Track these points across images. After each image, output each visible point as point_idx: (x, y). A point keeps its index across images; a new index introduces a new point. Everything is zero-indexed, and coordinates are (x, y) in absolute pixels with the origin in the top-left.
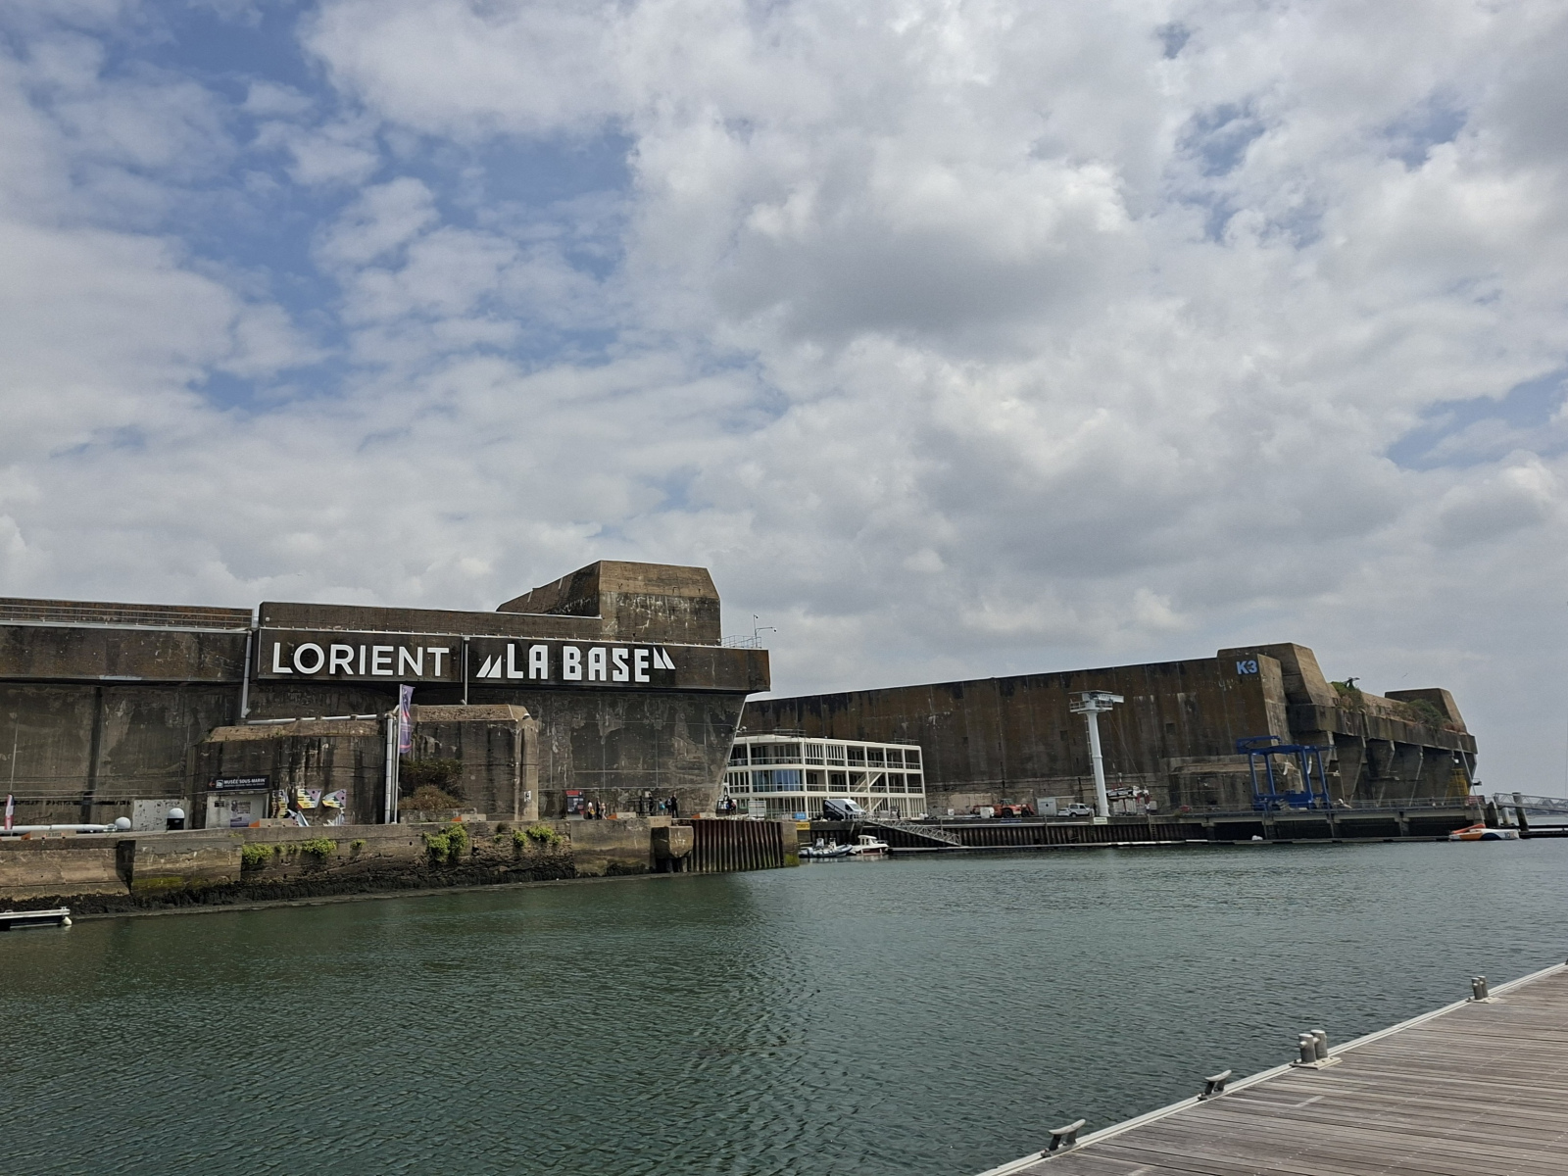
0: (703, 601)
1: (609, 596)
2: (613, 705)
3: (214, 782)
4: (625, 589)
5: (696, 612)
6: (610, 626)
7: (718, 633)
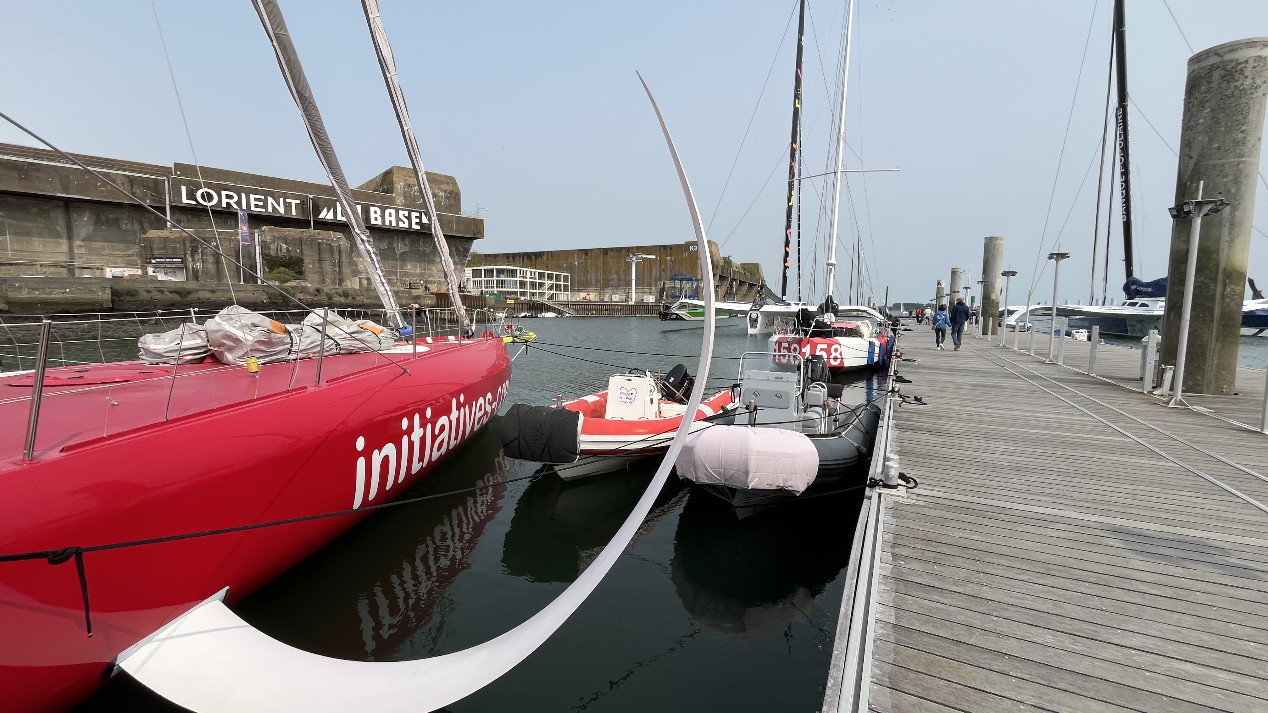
0: (451, 193)
1: (399, 186)
2: (403, 240)
3: (150, 259)
4: (408, 182)
5: (447, 198)
6: (400, 200)
7: (459, 209)
